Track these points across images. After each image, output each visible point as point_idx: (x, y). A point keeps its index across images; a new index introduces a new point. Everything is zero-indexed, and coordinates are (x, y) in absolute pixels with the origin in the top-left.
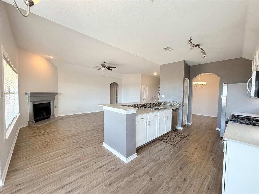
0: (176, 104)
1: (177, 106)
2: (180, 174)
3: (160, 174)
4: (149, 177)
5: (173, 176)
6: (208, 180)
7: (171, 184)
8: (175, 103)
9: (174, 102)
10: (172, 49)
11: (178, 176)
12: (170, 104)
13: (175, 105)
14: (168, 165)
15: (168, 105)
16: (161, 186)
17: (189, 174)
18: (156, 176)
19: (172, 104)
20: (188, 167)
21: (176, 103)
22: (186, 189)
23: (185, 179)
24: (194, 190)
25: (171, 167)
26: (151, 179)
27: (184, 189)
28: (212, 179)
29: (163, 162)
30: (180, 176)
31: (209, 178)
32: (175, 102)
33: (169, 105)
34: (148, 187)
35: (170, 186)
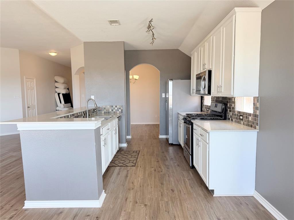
0: (116, 110)
1: (118, 112)
2: (165, 188)
3: (149, 197)
4: (141, 205)
5: (162, 193)
6: (187, 182)
7: (166, 199)
8: (114, 109)
9: (112, 106)
10: (120, 24)
11: (165, 190)
12: (107, 110)
13: (114, 110)
14: (148, 187)
15: (103, 112)
16: (159, 205)
17: (172, 184)
18: (147, 201)
19: (109, 110)
20: (166, 180)
21: (116, 108)
22: (179, 196)
23: (172, 190)
24: (184, 194)
25: (153, 186)
26: (146, 205)
27: (178, 197)
28: (189, 180)
29: (140, 186)
30: (167, 190)
31: (187, 180)
32: (114, 107)
33: (105, 113)
34: (150, 212)
35: (167, 201)
